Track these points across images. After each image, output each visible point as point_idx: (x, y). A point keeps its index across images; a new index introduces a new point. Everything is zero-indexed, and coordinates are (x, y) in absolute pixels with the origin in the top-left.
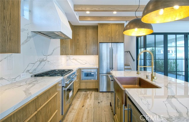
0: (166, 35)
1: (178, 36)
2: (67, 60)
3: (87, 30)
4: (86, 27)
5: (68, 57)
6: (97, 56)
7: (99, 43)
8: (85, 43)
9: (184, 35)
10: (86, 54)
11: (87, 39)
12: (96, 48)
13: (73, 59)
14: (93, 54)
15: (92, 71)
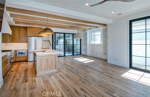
0: (64, 34)
1: (70, 35)
2: (5, 46)
3: (20, 29)
4: (20, 27)
5: (6, 44)
6: (27, 43)
7: (28, 36)
8: (19, 36)
9: (72, 34)
10: (20, 42)
11: (20, 34)
12: (26, 39)
13: (10, 45)
14: (24, 42)
15: (24, 51)
